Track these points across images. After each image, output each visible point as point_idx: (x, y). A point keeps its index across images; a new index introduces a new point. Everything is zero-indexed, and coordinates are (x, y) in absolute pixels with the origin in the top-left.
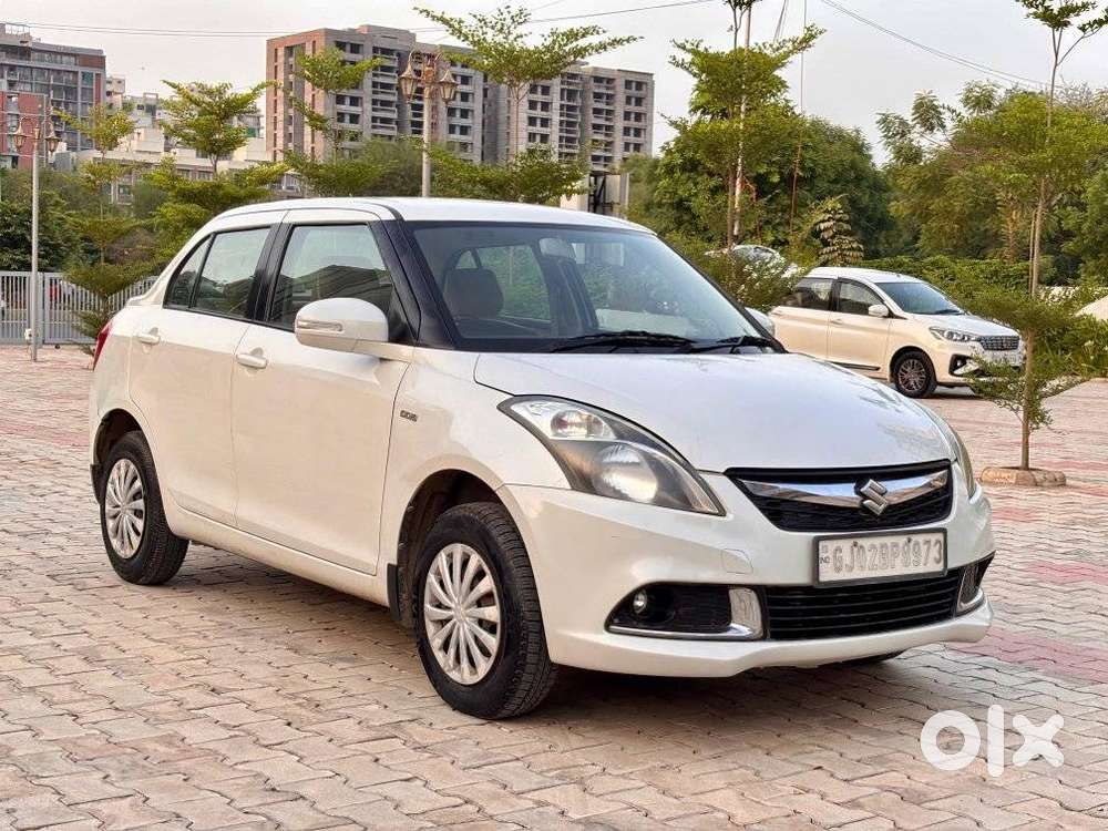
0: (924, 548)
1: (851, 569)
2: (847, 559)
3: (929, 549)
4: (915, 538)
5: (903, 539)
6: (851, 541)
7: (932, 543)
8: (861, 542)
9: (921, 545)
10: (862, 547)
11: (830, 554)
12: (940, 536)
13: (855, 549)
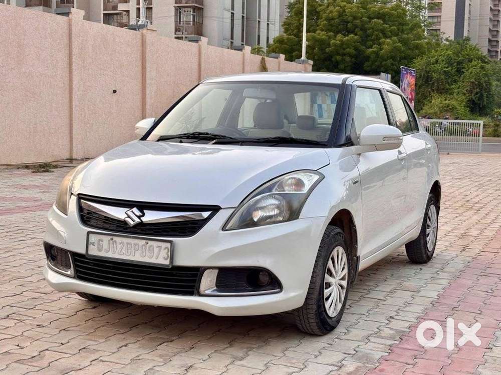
0: (156, 250)
1: (107, 252)
2: (105, 246)
3: (160, 251)
4: (150, 243)
5: (143, 242)
6: (110, 237)
7: (163, 248)
8: (115, 238)
9: (155, 248)
10: (115, 241)
11: (96, 242)
12: (169, 245)
13: (111, 242)
